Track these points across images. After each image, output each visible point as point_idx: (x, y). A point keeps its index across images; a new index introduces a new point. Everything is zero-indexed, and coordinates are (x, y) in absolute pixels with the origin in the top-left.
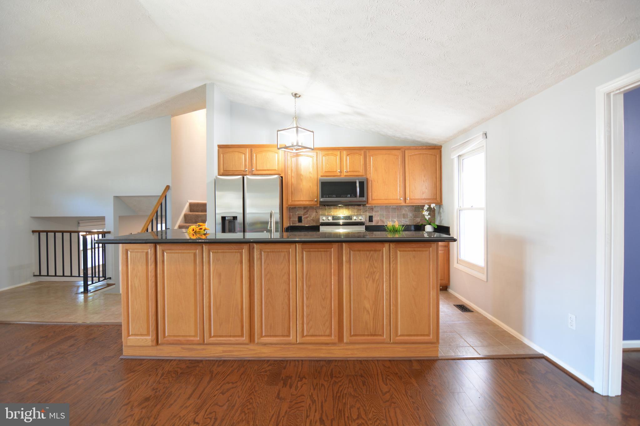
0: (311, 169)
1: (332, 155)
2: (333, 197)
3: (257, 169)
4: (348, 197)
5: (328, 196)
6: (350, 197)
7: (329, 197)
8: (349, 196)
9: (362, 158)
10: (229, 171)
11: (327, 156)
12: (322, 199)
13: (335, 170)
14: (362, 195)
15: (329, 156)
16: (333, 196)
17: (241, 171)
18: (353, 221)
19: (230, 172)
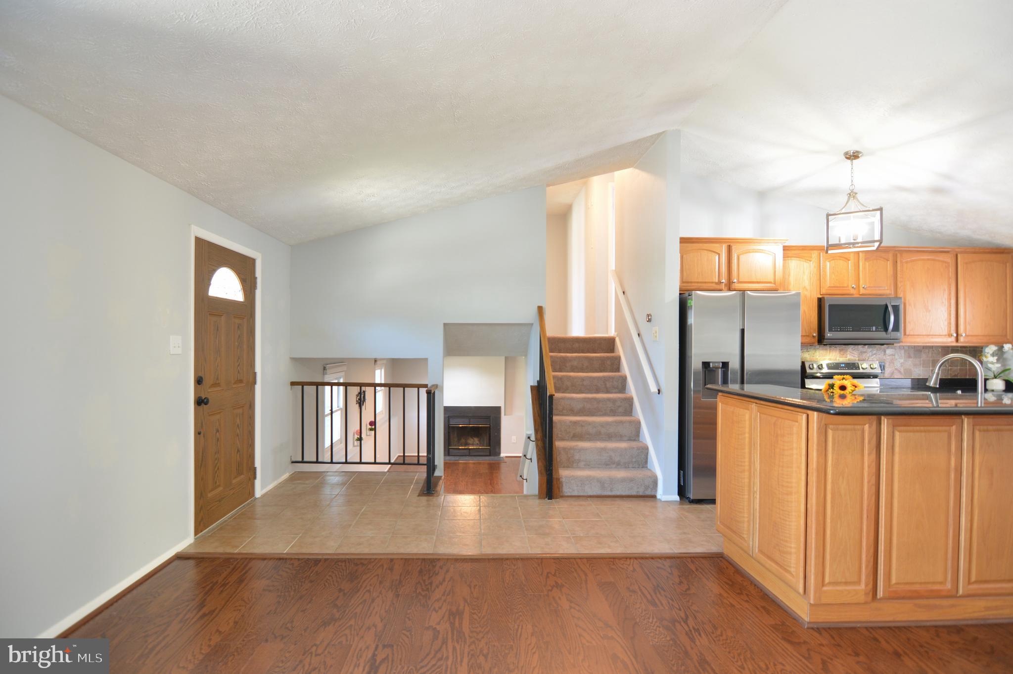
0: (807, 283)
1: (841, 258)
2: (848, 331)
3: (740, 281)
4: (873, 331)
5: (840, 329)
6: (876, 331)
7: (840, 331)
8: (874, 328)
9: (889, 264)
10: (691, 282)
11: (833, 261)
12: (830, 334)
13: (846, 285)
14: (896, 328)
15: (836, 261)
16: (848, 329)
17: (712, 282)
18: (861, 371)
19: (693, 284)
